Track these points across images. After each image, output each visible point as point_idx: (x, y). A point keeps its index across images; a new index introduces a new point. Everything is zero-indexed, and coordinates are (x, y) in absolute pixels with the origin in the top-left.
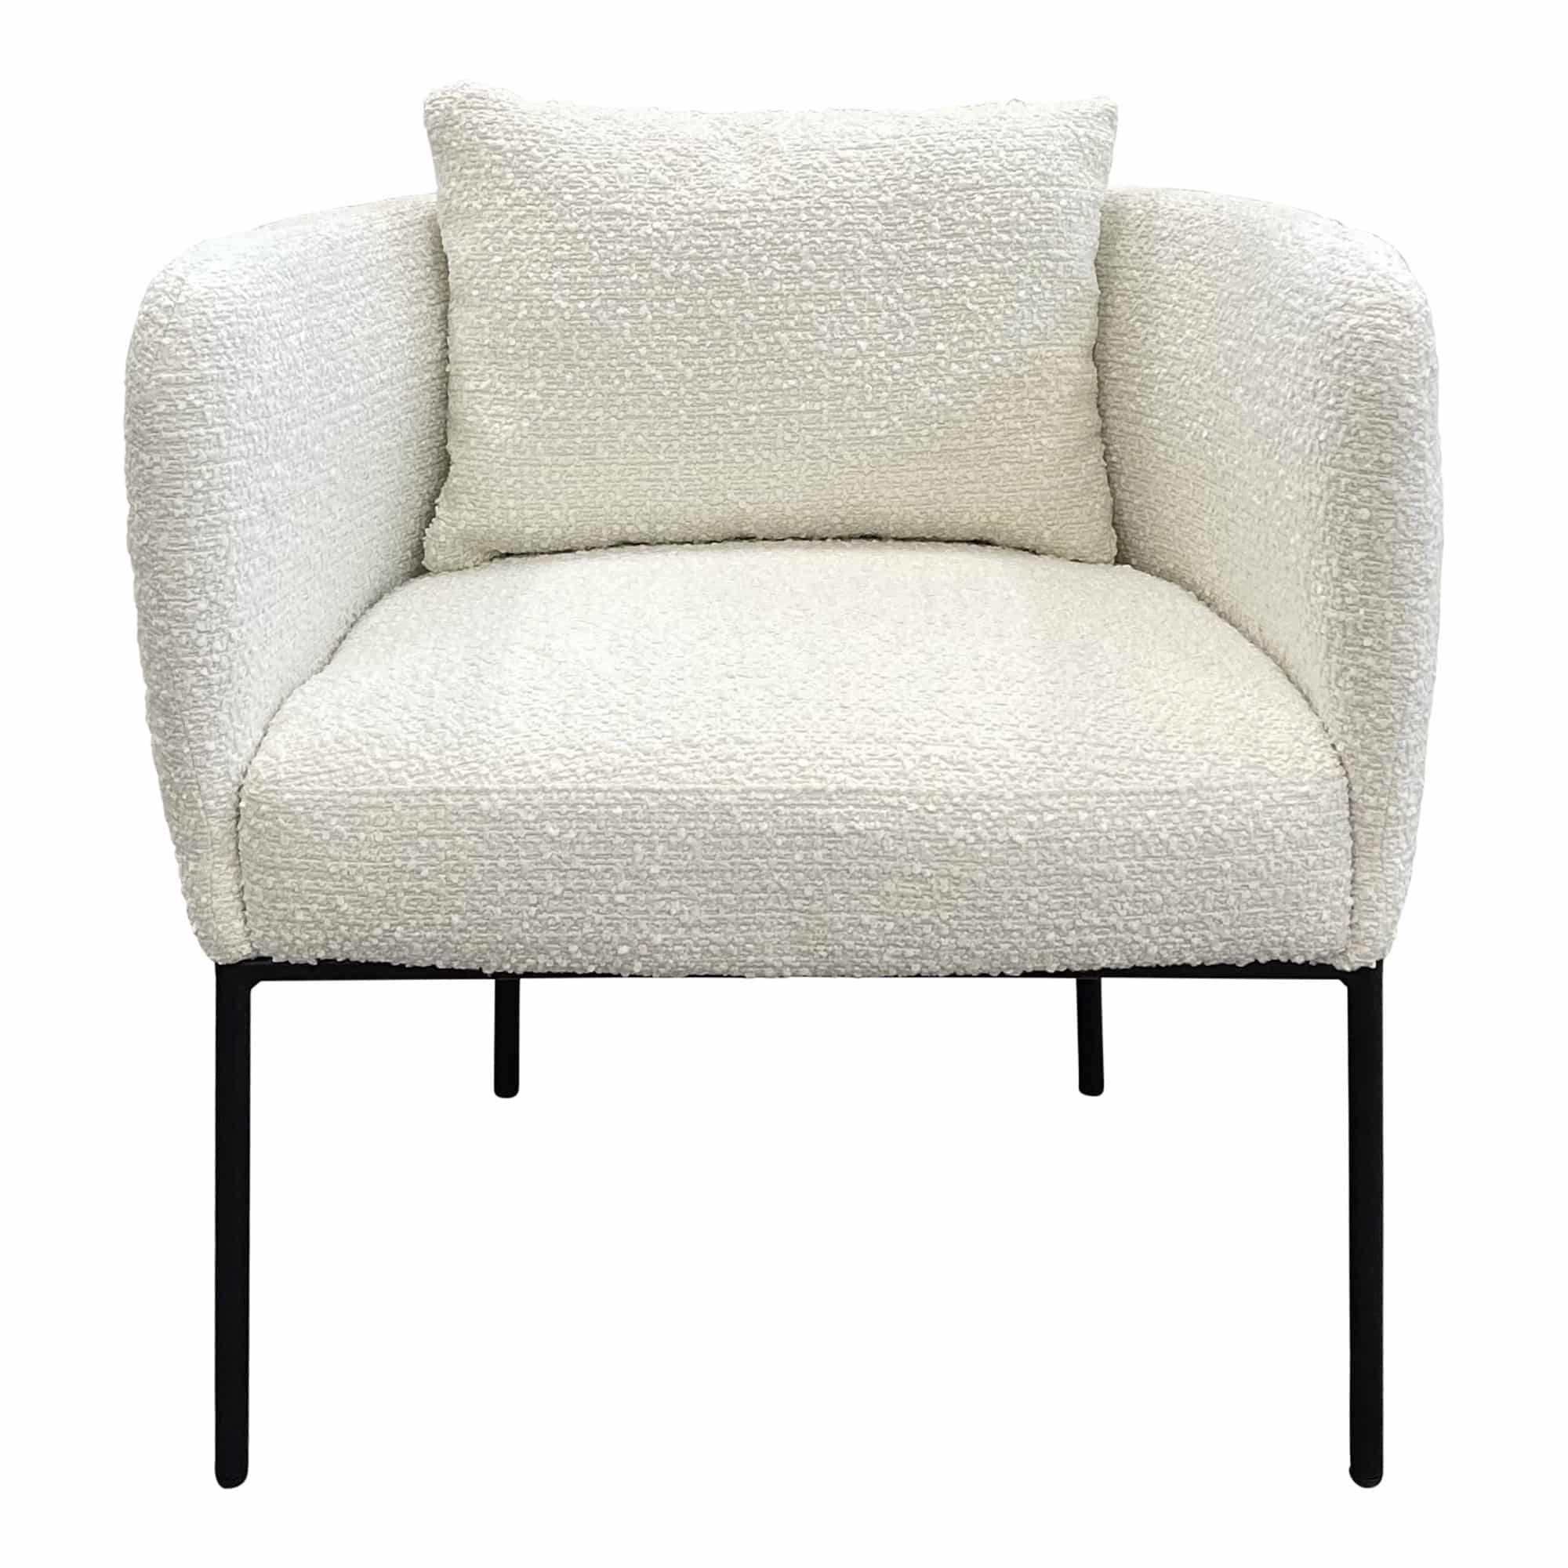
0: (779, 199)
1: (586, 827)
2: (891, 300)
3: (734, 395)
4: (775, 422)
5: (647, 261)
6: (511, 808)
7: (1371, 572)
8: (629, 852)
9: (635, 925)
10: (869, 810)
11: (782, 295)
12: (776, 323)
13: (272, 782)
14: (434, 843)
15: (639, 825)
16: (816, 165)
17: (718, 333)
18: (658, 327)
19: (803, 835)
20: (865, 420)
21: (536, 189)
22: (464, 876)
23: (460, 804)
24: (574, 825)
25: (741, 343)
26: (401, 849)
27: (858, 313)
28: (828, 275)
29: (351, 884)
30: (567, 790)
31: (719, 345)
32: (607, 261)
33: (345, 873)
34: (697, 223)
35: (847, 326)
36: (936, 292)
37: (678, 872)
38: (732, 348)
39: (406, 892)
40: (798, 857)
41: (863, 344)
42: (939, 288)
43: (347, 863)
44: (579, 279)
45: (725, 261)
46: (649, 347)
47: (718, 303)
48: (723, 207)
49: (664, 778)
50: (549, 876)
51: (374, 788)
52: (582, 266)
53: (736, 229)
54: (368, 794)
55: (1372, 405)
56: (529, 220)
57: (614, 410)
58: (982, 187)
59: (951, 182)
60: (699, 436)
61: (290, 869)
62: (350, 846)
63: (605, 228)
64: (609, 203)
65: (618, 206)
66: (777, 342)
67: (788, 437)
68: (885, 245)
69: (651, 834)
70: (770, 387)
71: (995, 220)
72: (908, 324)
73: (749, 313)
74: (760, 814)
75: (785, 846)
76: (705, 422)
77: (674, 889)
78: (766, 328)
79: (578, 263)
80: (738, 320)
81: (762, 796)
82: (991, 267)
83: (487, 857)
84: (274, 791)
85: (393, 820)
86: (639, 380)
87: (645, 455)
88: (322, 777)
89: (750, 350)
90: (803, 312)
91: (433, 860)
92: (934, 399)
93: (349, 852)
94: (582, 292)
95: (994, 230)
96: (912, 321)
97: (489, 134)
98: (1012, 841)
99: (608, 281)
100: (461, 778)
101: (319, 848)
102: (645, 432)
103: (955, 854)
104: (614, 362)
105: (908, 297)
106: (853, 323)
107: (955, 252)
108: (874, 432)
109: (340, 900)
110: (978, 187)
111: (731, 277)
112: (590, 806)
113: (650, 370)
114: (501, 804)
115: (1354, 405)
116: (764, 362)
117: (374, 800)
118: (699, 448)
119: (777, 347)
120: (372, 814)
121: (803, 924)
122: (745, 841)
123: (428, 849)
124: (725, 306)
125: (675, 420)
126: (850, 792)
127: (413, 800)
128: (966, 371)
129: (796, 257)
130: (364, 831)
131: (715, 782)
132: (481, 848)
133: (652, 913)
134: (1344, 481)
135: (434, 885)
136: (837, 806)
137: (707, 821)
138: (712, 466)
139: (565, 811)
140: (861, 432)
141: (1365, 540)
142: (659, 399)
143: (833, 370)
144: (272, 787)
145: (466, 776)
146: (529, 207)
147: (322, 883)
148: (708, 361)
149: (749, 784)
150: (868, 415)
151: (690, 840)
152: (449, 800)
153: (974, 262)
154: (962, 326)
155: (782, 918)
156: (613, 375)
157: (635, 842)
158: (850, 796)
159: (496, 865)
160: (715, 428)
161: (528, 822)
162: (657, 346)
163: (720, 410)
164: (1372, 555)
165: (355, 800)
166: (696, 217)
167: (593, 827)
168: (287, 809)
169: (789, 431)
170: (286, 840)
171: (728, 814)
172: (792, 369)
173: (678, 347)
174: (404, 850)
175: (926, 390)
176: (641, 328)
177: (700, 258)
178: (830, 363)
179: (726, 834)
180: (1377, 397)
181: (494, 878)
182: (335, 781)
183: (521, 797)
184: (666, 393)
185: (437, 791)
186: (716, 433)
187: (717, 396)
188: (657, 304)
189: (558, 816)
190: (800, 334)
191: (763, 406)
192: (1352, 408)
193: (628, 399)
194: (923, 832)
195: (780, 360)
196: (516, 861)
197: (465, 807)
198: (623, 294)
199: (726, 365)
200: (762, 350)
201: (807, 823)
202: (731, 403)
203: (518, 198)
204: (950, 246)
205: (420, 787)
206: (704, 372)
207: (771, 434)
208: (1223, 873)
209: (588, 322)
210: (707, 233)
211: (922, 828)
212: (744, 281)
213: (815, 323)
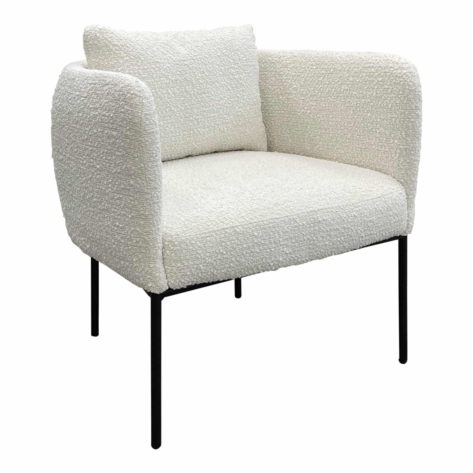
0: (195, 56)
1: (263, 232)
2: (225, 83)
3: (194, 114)
4: (205, 121)
5: (167, 76)
6: (245, 230)
7: (414, 135)
8: (274, 236)
9: (275, 257)
10: (325, 214)
11: (202, 84)
12: (202, 92)
13: (176, 235)
14: (226, 244)
15: (276, 228)
16: (200, 46)
17: (188, 96)
18: (173, 96)
19: (312, 223)
20: (225, 118)
21: (132, 57)
22: (235, 251)
23: (231, 231)
24: (261, 231)
25: (194, 98)
26: (217, 247)
27: (219, 88)
28: (211, 77)
29: (204, 260)
30: (256, 222)
31: (189, 100)
32: (157, 77)
33: (203, 258)
34: (177, 64)
35: (217, 91)
36: (235, 80)
37: (286, 239)
38: (192, 100)
39: (219, 260)
40: (312, 229)
41: (222, 96)
42: (235, 79)
43: (203, 255)
44: (151, 83)
45: (187, 75)
46: (172, 102)
47: (187, 87)
48: (182, 59)
49: (277, 214)
50: (256, 247)
51: (207, 231)
52: (151, 79)
53: (187, 65)
54: (205, 233)
55: (413, 92)
56: (131, 66)
57: (165, 122)
58: (239, 50)
59: (232, 49)
60: (186, 127)
61: (186, 260)
62: (203, 249)
63: (155, 67)
64: (154, 60)
65: (157, 60)
66: (203, 98)
67: (208, 124)
68: (221, 67)
69: (279, 230)
70: (203, 111)
71: (244, 59)
72: (230, 90)
73: (195, 90)
74: (302, 220)
75: (309, 227)
76: (188, 122)
77: (285, 244)
78: (200, 94)
79: (150, 78)
80: (193, 92)
81: (302, 214)
82: (245, 72)
83: (241, 245)
84: (178, 238)
85: (214, 239)
86: (170, 112)
87: (173, 134)
88: (190, 231)
89: (197, 100)
90: (207, 88)
91: (226, 249)
92: (239, 110)
93: (203, 251)
94: (153, 87)
95: (244, 62)
96: (231, 88)
97: (112, 41)
98: (355, 216)
99: (159, 83)
100: (228, 224)
101: (195, 252)
102: (173, 127)
103: (344, 221)
104: (164, 107)
105: (229, 82)
106: (218, 90)
107: (237, 68)
108: (227, 121)
109: (201, 266)
110: (238, 50)
111: (189, 79)
112: (264, 225)
113: (173, 109)
114: (242, 229)
115: (408, 93)
116: (200, 103)
117: (208, 235)
118: (187, 130)
119: (203, 99)
120: (208, 239)
121: (312, 248)
122: (300, 227)
123: (225, 246)
124: (189, 88)
125: (180, 123)
126: (320, 210)
127: (218, 233)
128: (244, 102)
129: (203, 72)
130: (207, 244)
131: (289, 213)
132: (239, 243)
133: (280, 252)
134: (407, 113)
135: (227, 256)
136: (319, 214)
137: (291, 224)
138: (189, 135)
139: (258, 228)
140: (224, 121)
141: (412, 127)
142: (176, 117)
143: (216, 104)
144: (177, 236)
145: (229, 223)
146: (131, 62)
147: (195, 262)
148: (187, 104)
149: (298, 212)
150: (226, 116)
151: (288, 230)
152: (228, 231)
153: (241, 71)
154: (242, 89)
155: (307, 247)
156: (164, 111)
157: (275, 233)
158: (320, 211)
159: (243, 247)
160: (190, 124)
161: (250, 233)
162: (174, 101)
163: (191, 119)
164: (414, 130)
165: (203, 236)
166: (176, 62)
167: (266, 231)
168: (183, 242)
169: (208, 123)
170: (184, 251)
171: (295, 221)
172: (207, 105)
173: (179, 101)
174: (218, 247)
175: (237, 108)
176: (169, 96)
177: (180, 75)
178: (215, 102)
179: (296, 227)
180: (415, 90)
181: (242, 251)
182: (194, 231)
183: (246, 226)
184: (177, 115)
185: (224, 229)
186: (191, 125)
187: (190, 115)
188: (172, 89)
189: (256, 230)
190: (207, 94)
191: (202, 116)
192: (408, 94)
193: (168, 118)
194: (337, 217)
195: (204, 103)
196: (248, 244)
197: (233, 232)
198: (164, 87)
199: (191, 105)
200: (200, 100)
201: (313, 220)
202: (194, 116)
203: (127, 60)
204: (235, 67)
205: (219, 228)
206: (186, 108)
207: (204, 124)
208: (391, 216)
209: (156, 96)
210: (181, 67)
211: (337, 216)
212: (193, 80)
213: (211, 91)
